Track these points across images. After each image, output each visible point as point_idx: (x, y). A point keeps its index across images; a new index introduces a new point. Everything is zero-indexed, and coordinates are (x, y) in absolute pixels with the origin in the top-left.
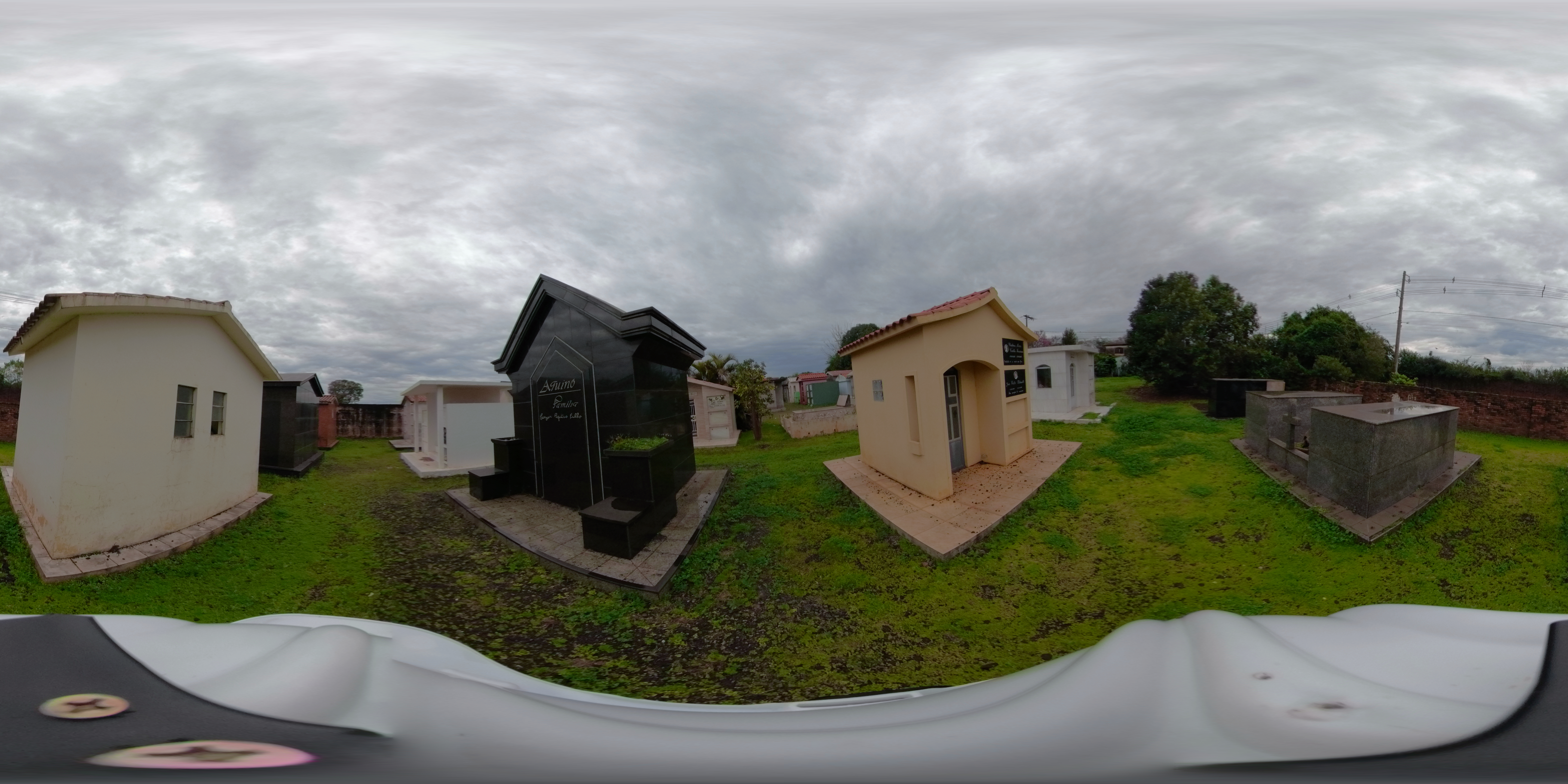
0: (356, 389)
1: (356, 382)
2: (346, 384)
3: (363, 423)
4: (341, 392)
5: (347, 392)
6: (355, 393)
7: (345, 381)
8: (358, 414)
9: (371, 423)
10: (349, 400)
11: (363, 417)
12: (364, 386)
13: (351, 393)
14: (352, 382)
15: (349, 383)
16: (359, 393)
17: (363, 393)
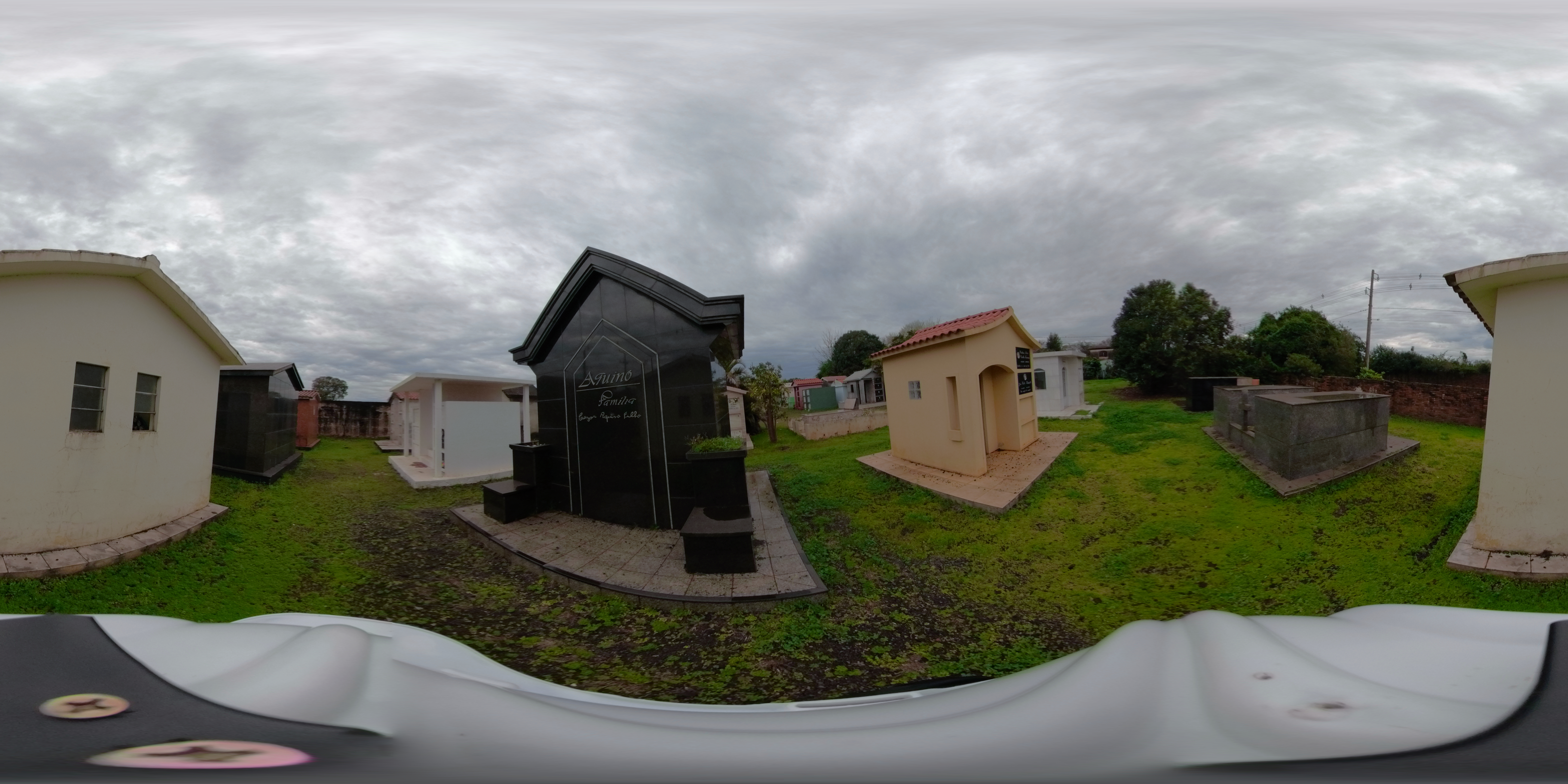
0: (340, 386)
1: (341, 379)
2: (330, 381)
3: (347, 421)
4: (325, 389)
5: (331, 389)
6: (340, 390)
7: (330, 378)
8: (341, 411)
9: (355, 421)
10: (334, 397)
11: (347, 414)
12: (349, 383)
13: (335, 390)
14: (337, 379)
15: (333, 380)
16: (344, 391)
17: (347, 391)
